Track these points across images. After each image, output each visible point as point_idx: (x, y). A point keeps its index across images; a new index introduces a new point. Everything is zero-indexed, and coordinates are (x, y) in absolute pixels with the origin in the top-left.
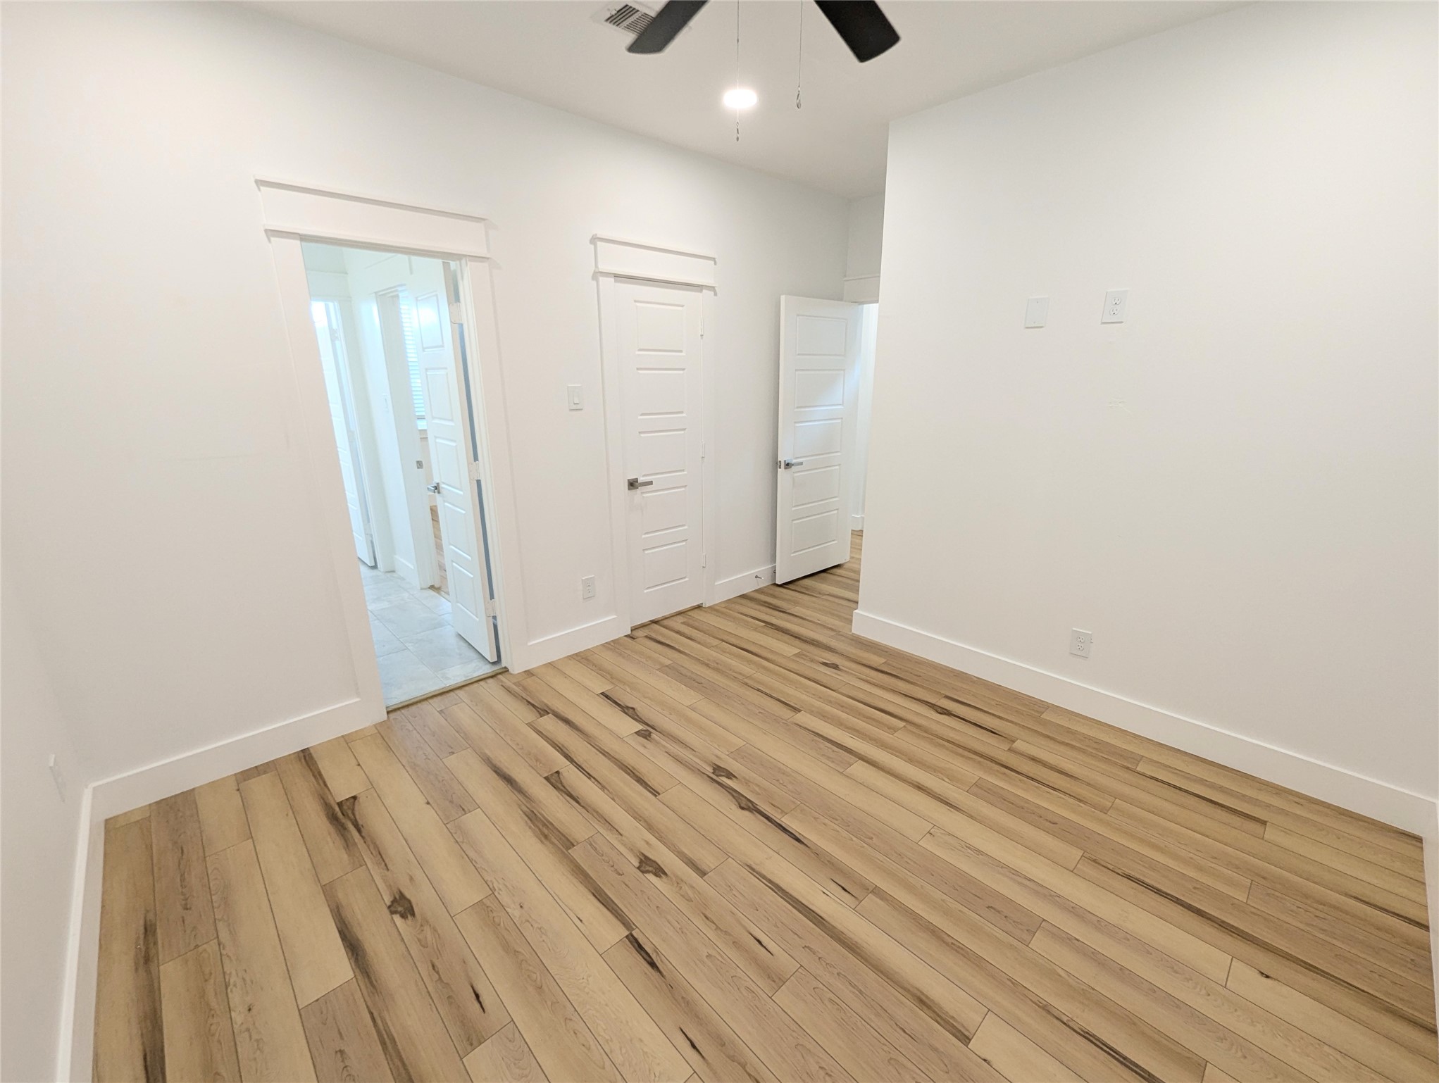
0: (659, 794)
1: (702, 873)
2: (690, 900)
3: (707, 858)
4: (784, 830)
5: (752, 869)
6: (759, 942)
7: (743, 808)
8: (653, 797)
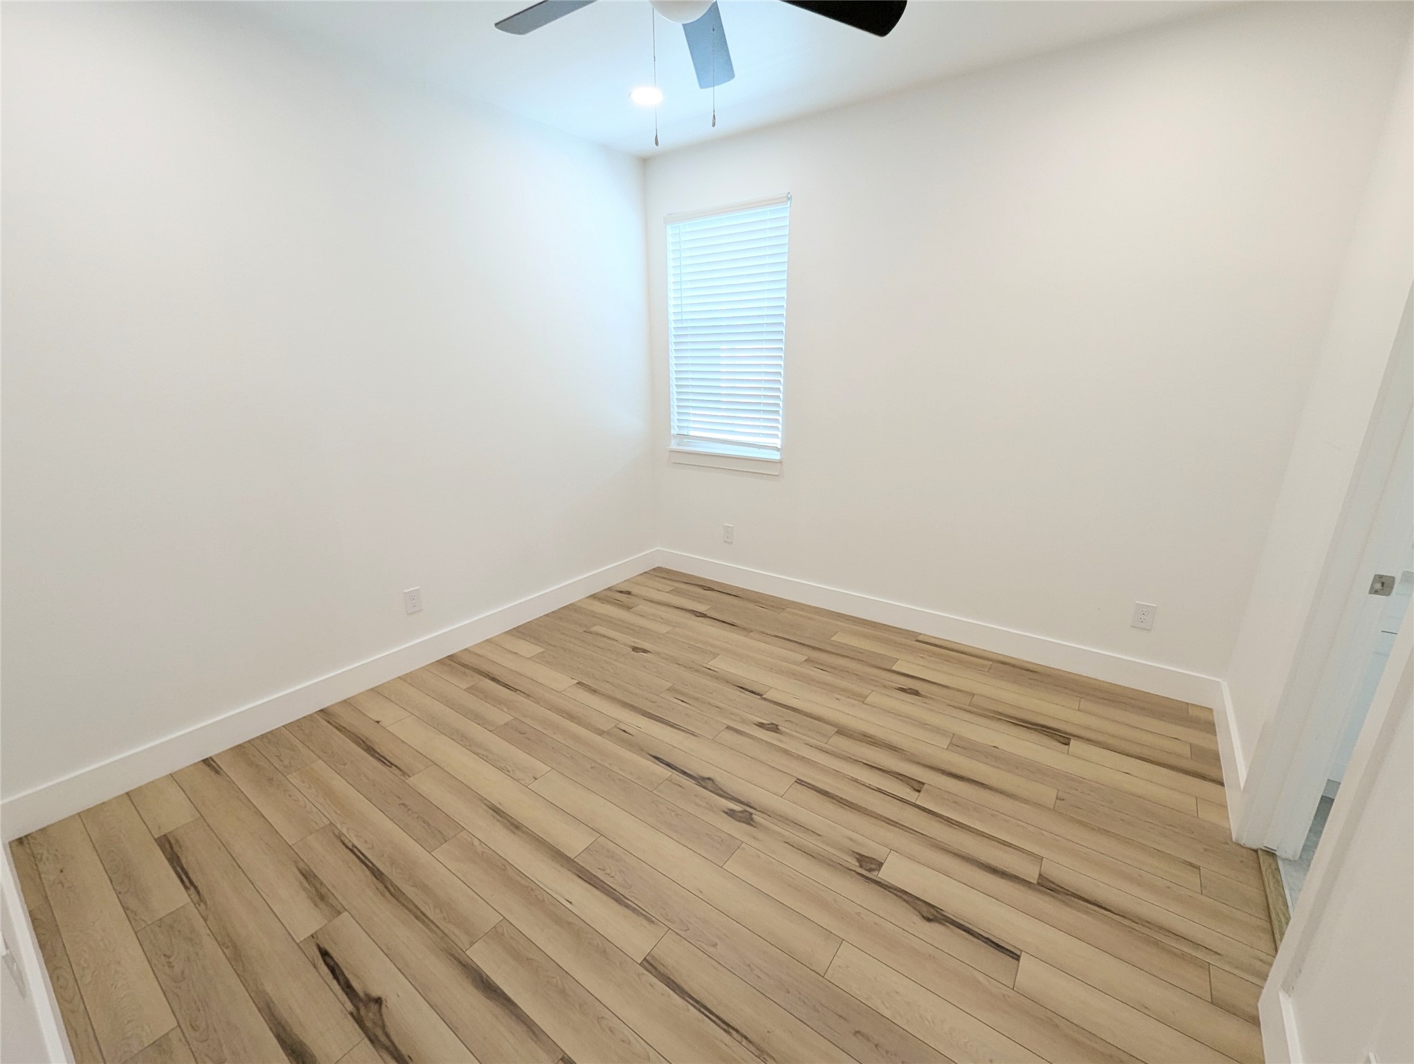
0: (796, 782)
1: (729, 728)
2: (732, 714)
3: (728, 737)
4: (668, 765)
5: (693, 734)
6: (683, 701)
7: (709, 779)
8: (799, 778)
